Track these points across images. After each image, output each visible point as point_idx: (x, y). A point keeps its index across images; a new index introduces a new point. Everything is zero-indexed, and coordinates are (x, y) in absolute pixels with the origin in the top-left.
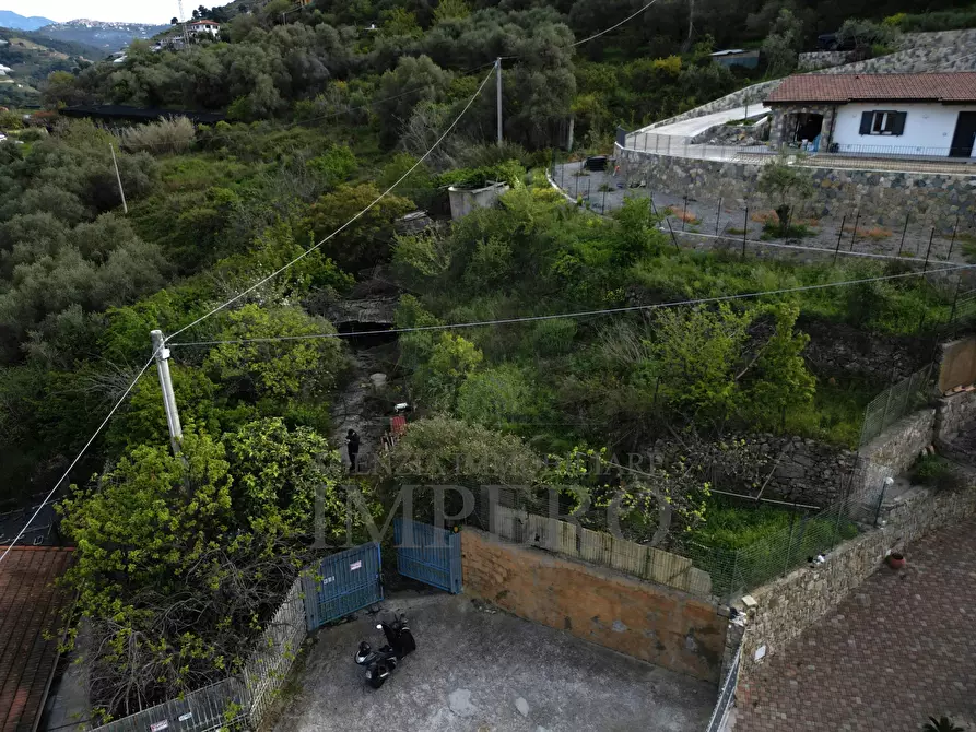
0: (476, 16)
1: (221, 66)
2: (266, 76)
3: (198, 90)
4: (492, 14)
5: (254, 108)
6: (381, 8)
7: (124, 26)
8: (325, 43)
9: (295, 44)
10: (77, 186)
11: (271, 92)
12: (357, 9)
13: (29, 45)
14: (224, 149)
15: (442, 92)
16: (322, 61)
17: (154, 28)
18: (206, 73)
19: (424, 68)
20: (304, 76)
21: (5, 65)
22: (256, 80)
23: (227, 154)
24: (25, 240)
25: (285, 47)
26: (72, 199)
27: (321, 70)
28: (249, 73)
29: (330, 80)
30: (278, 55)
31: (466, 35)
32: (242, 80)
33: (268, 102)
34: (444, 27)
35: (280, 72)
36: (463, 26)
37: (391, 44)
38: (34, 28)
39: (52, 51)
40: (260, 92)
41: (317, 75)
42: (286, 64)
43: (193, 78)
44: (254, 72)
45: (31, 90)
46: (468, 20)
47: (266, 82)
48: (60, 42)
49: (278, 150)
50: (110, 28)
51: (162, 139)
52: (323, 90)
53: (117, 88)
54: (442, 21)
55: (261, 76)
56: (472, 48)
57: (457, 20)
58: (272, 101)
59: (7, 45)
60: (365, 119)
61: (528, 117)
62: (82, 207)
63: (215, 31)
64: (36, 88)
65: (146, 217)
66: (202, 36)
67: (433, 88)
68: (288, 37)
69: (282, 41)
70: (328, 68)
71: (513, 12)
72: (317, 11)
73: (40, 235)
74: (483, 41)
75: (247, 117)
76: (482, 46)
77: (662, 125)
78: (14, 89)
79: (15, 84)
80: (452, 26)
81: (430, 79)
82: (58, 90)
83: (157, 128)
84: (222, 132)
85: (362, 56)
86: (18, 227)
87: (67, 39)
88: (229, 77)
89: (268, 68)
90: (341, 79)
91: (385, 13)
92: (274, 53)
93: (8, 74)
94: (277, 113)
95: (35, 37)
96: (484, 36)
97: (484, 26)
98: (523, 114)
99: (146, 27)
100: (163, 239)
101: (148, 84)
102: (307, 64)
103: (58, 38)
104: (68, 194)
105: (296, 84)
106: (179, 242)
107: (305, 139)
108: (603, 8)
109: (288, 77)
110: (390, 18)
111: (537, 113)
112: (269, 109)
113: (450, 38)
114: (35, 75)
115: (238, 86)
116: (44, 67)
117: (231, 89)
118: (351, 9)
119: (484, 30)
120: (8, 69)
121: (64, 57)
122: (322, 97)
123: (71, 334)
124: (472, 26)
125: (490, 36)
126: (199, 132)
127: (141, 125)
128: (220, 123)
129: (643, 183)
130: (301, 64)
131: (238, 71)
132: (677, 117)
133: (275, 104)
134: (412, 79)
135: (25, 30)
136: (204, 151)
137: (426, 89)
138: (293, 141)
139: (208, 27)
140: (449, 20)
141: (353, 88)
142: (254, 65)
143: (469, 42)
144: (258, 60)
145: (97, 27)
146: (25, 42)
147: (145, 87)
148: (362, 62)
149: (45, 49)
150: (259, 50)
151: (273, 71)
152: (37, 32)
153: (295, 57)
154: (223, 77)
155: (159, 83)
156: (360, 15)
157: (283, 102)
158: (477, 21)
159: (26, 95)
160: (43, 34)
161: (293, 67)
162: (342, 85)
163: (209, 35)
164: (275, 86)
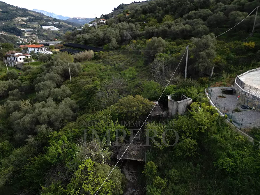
0: (175, 21)
1: (103, 35)
2: (114, 39)
3: (97, 41)
4: (180, 20)
5: (110, 47)
6: (147, 17)
7: (85, 19)
8: (131, 29)
9: (123, 29)
10: (60, 72)
11: (115, 43)
12: (141, 18)
13: (64, 24)
14: (101, 60)
15: (165, 49)
16: (130, 34)
17: (92, 19)
18: (99, 37)
19: (160, 41)
20: (125, 38)
21: (58, 28)
22: (111, 40)
23: (101, 62)
24: (43, 90)
25: (120, 29)
26: (58, 76)
27: (129, 37)
28: (110, 37)
29: (132, 40)
30: (119, 32)
31: (172, 28)
32: (108, 39)
33: (114, 46)
34: (165, 24)
35: (118, 37)
36: (172, 24)
37: (150, 29)
38: (66, 19)
39: (68, 25)
40: (112, 43)
41: (128, 38)
42: (120, 34)
43: (96, 38)
44: (111, 37)
45: (63, 34)
46: (173, 22)
47: (114, 40)
48: (71, 23)
49: (115, 62)
50: (82, 19)
51: (85, 56)
52: (129, 43)
53: (78, 39)
54: (165, 22)
55: (113, 39)
56: (174, 32)
57: (170, 22)
58: (115, 45)
59: (59, 24)
60: (140, 53)
61: (198, 67)
62: (61, 78)
63: (104, 22)
64: (64, 33)
65: (75, 84)
66: (101, 23)
67: (162, 47)
68: (121, 27)
69: (120, 28)
70: (131, 36)
71: (187, 20)
72: (130, 18)
73: (47, 88)
74: (178, 29)
75: (108, 50)
76: (177, 31)
77: (251, 71)
78: (60, 34)
79: (60, 33)
80: (168, 24)
81: (161, 45)
82: (67, 36)
83: (84, 53)
84: (101, 55)
85: (141, 32)
86: (42, 85)
87: (72, 22)
88: (105, 37)
89: (115, 36)
90: (135, 40)
91: (148, 19)
92: (117, 31)
93: (59, 30)
94: (116, 49)
95: (65, 22)
96: (178, 28)
97: (178, 25)
98: (196, 66)
99: (90, 19)
100: (78, 93)
101: (85, 39)
102: (125, 35)
103: (70, 22)
104: (57, 75)
105: (122, 40)
106: (82, 96)
107: (123, 59)
108: (219, 20)
109: (120, 38)
110: (150, 20)
111: (202, 66)
112: (114, 48)
113: (168, 28)
114: (64, 31)
115: (107, 40)
116: (67, 28)
117: (105, 41)
118: (139, 18)
119: (178, 26)
120: (59, 29)
121: (71, 26)
122: (129, 45)
123: (42, 135)
124: (174, 24)
125: (180, 28)
126: (95, 54)
127: (80, 52)
128: (101, 52)
129: (254, 108)
130: (124, 35)
131: (107, 36)
132: (258, 69)
133: (116, 46)
134: (156, 45)
135: (64, 20)
136: (96, 60)
137: (160, 48)
138: (119, 59)
139: (103, 21)
140: (167, 22)
141: (138, 43)
142: (111, 35)
143: (173, 30)
144: (113, 34)
145: (79, 19)
146: (63, 23)
147: (84, 40)
148: (141, 34)
149: (67, 24)
150: (113, 31)
151: (116, 37)
152: (66, 20)
153: (123, 33)
154: (104, 38)
155: (88, 39)
156: (141, 19)
157: (118, 46)
158: (176, 22)
159: (62, 35)
160: (67, 21)
161: (122, 36)
162: (135, 41)
163: (103, 23)
164: (116, 41)
